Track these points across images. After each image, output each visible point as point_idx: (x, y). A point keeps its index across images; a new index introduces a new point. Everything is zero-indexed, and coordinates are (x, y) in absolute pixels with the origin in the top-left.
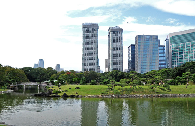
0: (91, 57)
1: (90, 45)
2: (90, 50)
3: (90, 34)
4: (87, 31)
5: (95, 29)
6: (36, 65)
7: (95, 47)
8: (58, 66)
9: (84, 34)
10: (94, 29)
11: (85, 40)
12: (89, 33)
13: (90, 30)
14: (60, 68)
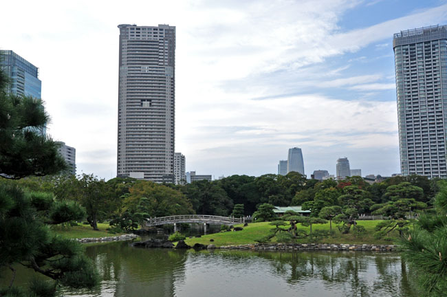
0: (428, 130)
1: (422, 95)
2: (424, 110)
3: (420, 64)
4: (409, 55)
5: (434, 43)
6: (283, 164)
7: (439, 98)
8: (343, 163)
9: (400, 66)
10: (433, 46)
11: (406, 83)
12: (417, 60)
13: (419, 50)
14: (349, 167)
